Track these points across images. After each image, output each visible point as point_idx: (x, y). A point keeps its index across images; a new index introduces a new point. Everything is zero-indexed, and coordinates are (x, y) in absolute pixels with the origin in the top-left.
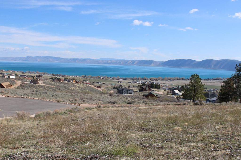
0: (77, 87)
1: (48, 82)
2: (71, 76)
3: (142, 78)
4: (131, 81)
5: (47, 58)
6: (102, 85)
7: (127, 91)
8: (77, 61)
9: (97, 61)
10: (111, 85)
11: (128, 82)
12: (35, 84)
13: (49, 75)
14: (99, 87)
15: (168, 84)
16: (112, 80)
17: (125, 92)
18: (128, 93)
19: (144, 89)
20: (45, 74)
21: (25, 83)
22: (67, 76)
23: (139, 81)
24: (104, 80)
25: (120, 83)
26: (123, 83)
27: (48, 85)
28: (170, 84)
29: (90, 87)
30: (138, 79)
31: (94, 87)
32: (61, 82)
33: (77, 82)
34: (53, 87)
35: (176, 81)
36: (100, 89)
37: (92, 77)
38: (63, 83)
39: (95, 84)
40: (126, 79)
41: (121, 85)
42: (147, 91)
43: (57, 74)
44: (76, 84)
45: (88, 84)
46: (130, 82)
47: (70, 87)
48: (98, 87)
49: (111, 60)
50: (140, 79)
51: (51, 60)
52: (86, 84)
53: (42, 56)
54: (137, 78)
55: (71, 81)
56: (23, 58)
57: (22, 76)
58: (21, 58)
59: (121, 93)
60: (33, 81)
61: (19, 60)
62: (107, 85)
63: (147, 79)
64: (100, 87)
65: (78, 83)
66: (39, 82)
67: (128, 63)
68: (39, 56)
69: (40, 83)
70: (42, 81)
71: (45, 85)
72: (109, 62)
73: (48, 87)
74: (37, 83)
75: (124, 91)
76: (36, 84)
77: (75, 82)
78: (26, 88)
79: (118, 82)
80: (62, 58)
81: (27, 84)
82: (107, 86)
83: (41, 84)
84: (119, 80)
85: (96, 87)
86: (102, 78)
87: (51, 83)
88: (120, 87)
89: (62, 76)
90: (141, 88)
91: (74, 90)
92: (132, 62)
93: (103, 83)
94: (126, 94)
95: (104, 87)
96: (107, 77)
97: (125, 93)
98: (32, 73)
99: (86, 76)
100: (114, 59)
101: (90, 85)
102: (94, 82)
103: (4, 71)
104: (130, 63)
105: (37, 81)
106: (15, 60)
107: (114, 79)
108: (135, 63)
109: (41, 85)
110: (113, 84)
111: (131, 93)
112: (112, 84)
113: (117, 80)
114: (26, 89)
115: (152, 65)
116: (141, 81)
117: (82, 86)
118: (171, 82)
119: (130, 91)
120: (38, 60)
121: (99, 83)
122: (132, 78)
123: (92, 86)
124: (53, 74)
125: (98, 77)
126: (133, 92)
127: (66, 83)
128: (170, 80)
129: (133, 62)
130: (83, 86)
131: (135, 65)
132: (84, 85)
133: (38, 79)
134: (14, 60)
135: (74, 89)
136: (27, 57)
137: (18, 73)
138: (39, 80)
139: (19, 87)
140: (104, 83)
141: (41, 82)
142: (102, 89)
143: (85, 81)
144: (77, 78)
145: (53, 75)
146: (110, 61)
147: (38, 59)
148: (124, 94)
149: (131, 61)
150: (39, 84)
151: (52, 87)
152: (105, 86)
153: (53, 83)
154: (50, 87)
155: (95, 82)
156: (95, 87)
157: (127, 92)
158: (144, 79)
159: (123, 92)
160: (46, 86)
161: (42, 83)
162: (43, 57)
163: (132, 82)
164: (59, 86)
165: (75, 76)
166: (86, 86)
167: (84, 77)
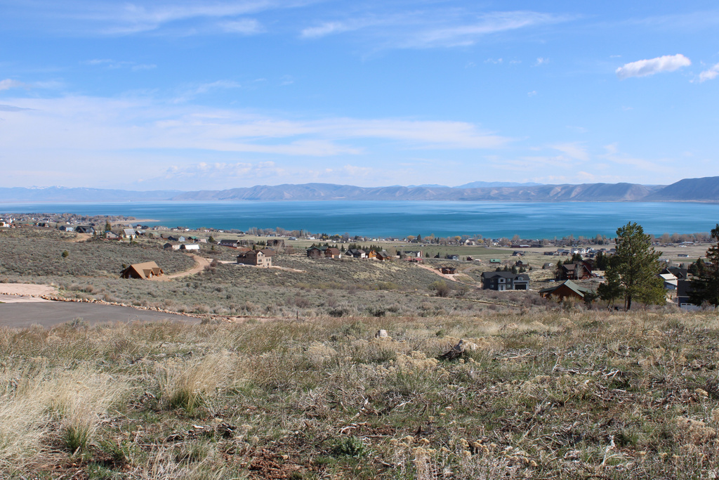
0: (378, 272)
1: (293, 259)
2: (375, 240)
3: (590, 239)
4: (554, 249)
5: (310, 188)
6: (461, 263)
7: (512, 279)
8: (397, 194)
9: (459, 194)
10: (491, 262)
11: (545, 254)
12: (248, 266)
13: (311, 238)
14: (450, 268)
15: (670, 257)
16: (498, 248)
17: (504, 282)
18: (514, 287)
19: (569, 273)
20: (300, 235)
21: (220, 264)
22: (365, 240)
23: (580, 250)
24: (474, 249)
25: (518, 255)
26: (530, 255)
27: (285, 269)
28: (679, 255)
29: (421, 269)
30: (578, 243)
31: (432, 270)
32: (332, 259)
33: (380, 258)
34: (300, 274)
35: (700, 245)
36: (450, 276)
37: (438, 242)
38: (336, 260)
39: (441, 262)
40: (539, 245)
41: (519, 264)
42: (580, 278)
43: (335, 235)
44: (376, 261)
45: (417, 261)
46: (550, 254)
47: (353, 271)
48: (444, 271)
49: (498, 189)
50: (584, 244)
51: (322, 195)
52: (411, 261)
53: (295, 183)
54: (574, 238)
55: (363, 255)
56: (245, 190)
57: (227, 244)
58: (236, 193)
59: (493, 286)
60: (245, 257)
61: (233, 197)
62: (479, 265)
63: (605, 241)
64: (452, 271)
65: (384, 260)
66: (260, 261)
67: (552, 193)
68: (286, 185)
69: (264, 262)
70: (270, 258)
71: (278, 269)
72: (494, 192)
73: (284, 274)
74: (255, 264)
75: (502, 281)
76: (253, 266)
77: (375, 258)
78: (221, 277)
79: (515, 253)
80: (354, 188)
81: (227, 265)
82: (476, 267)
83: (268, 264)
84: (520, 247)
85: (441, 269)
86: (467, 241)
87: (299, 262)
88: (517, 268)
89: (349, 240)
90: (561, 271)
91: (365, 281)
92: (563, 192)
93: (465, 257)
94: (507, 289)
95: (465, 271)
96: (482, 240)
97: (504, 287)
98: (266, 233)
99: (419, 239)
100: (508, 183)
101: (423, 263)
102: (437, 256)
103: (187, 230)
104: (559, 195)
105: (255, 255)
106: (223, 199)
107: (502, 244)
108: (573, 194)
109: (265, 269)
110: (496, 260)
111: (523, 287)
112: (492, 260)
113: (512, 247)
114: (220, 279)
115: (628, 197)
116: (587, 249)
117: (394, 269)
118: (682, 248)
119: (518, 281)
120: (287, 195)
121: (454, 259)
122: (560, 239)
123: (428, 267)
124: (323, 235)
125: (456, 239)
126: (528, 281)
127: (346, 261)
128: (680, 241)
129: (568, 190)
130: (397, 268)
131: (573, 199)
132: (403, 266)
133: (258, 252)
134: (220, 199)
135: (366, 277)
136: (255, 188)
137: (225, 234)
138: (260, 253)
139: (199, 274)
140: (469, 259)
141: (267, 260)
142: (456, 275)
143: (409, 252)
145: (325, 237)
146: (497, 192)
147: (285, 193)
148: (500, 288)
149: (562, 189)
150: (261, 266)
151: (297, 273)
152: (471, 267)
153: (307, 260)
154: (291, 273)
155: (440, 256)
156: (438, 269)
157: (511, 283)
158: (596, 243)
159: (498, 284)
160: (280, 270)
161: (270, 263)
162: (298, 186)
163: (557, 253)
164: (322, 270)
165: (386, 240)
166: (408, 267)
167: (414, 241)
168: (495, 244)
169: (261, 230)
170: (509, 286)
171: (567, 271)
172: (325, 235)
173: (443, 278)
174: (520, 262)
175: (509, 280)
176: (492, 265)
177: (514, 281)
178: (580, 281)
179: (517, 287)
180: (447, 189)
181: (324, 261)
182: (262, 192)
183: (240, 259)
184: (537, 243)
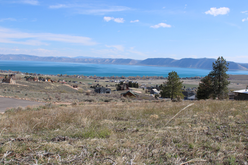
0: (53, 87)
1: (22, 81)
2: (45, 75)
3: (120, 77)
4: (108, 80)
5: (20, 56)
6: (79, 84)
7: (105, 90)
8: (52, 59)
9: (74, 60)
10: (88, 84)
11: (106, 81)
12: (7, 83)
13: (22, 74)
14: (76, 86)
15: (146, 84)
17: (103, 91)
18: (106, 93)
19: (122, 88)
20: (18, 73)
22: (42, 75)
23: (117, 80)
24: (81, 79)
25: (97, 82)
26: (101, 82)
27: (21, 85)
28: (149, 83)
29: (66, 86)
30: (116, 78)
31: (70, 86)
32: (36, 82)
33: (52, 81)
34: (27, 87)
35: (155, 80)
36: (76, 89)
37: (68, 77)
38: (37, 82)
39: (72, 84)
41: (98, 85)
42: (125, 90)
43: (31, 73)
44: (51, 83)
45: (64, 83)
46: (108, 82)
47: (45, 86)
48: (74, 87)
49: (87, 59)
50: (118, 78)
51: (25, 59)
52: (62, 83)
53: (14, 54)
54: (115, 77)
55: (46, 81)
59: (99, 92)
60: (5, 80)
62: (84, 85)
63: (125, 78)
64: (77, 87)
65: (53, 83)
66: (11, 82)
67: (106, 61)
68: (11, 54)
69: (13, 82)
70: (15, 81)
71: (18, 85)
72: (86, 60)
73: (21, 87)
74: (9, 83)
75: (102, 90)
76: (9, 84)
77: (50, 82)
79: (96, 81)
80: (36, 57)
82: (84, 86)
83: (14, 83)
84: (97, 79)
85: (73, 86)
86: (78, 77)
87: (25, 83)
88: (98, 86)
89: (36, 75)
90: (119, 87)
91: (49, 90)
92: (109, 61)
94: (103, 93)
95: (80, 87)
96: (83, 76)
97: (102, 93)
98: (4, 72)
99: (61, 75)
100: (91, 57)
101: (66, 84)
102: (70, 82)
104: (108, 62)
105: (9, 80)
107: (91, 78)
108: (113, 62)
109: (14, 85)
110: (90, 83)
111: (109, 93)
113: (94, 79)
115: (130, 63)
116: (119, 80)
117: (58, 86)
118: (149, 81)
119: (107, 91)
120: (11, 58)
121: (76, 83)
122: (110, 77)
123: (68, 85)
124: (26, 73)
125: (75, 76)
126: (110, 91)
127: (41, 83)
128: (148, 79)
129: (111, 60)
130: (58, 85)
131: (113, 63)
132: (60, 85)
133: (11, 78)
135: (49, 88)
138: (11, 79)
140: (80, 83)
141: (14, 81)
142: (78, 88)
143: (60, 80)
144: (53, 77)
145: (27, 74)
146: (87, 60)
147: (10, 57)
149: (109, 60)
150: (12, 84)
151: (25, 86)
152: (82, 85)
153: (27, 82)
154: (23, 86)
155: (71, 81)
156: (72, 86)
157: (105, 91)
158: (122, 78)
159: (100, 91)
160: (19, 85)
161: (15, 82)
162: (15, 55)
163: (110, 81)
164: (34, 85)
165: (50, 75)
166: (62, 85)
167: (60, 76)
168: (88, 78)
169: (3, 71)
170: (104, 92)
171: (121, 87)
172: (27, 73)
173: (74, 89)
174: (98, 84)
175: (104, 90)
176: (89, 85)
177: (106, 91)
178: (125, 91)
179: (107, 93)
180: (70, 58)
181: (33, 82)
182: (2, 57)
183: (3, 81)
184: (102, 78)
